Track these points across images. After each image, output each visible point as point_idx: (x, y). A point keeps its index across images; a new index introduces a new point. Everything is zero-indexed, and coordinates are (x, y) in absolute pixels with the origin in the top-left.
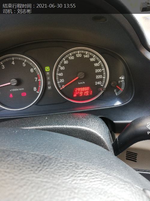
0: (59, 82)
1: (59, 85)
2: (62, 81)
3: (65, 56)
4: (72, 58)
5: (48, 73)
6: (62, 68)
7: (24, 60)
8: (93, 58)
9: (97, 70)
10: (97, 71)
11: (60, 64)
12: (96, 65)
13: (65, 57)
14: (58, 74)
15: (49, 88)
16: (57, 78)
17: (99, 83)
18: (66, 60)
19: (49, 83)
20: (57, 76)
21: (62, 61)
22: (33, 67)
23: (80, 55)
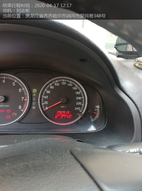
0: (44, 104)
1: (43, 106)
2: (46, 103)
5: (34, 95)
6: (48, 92)
7: (14, 81)
8: (75, 87)
9: (78, 98)
11: (47, 88)
12: (77, 93)
13: (52, 83)
14: (44, 97)
15: (34, 108)
16: (42, 100)
17: (78, 109)
18: (52, 86)
19: (34, 103)
20: (42, 98)
21: (49, 86)
22: (22, 87)
23: (65, 83)
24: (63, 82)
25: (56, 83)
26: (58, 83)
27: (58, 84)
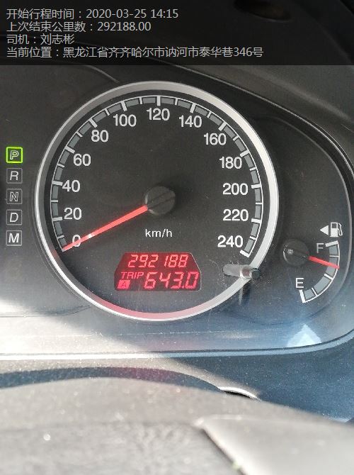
1: (60, 231)
3: (98, 108)
4: (129, 121)
5: (14, 175)
6: (82, 160)
8: (218, 132)
9: (231, 187)
10: (230, 189)
11: (74, 140)
12: (228, 163)
13: (100, 116)
14: (61, 184)
16: (54, 201)
17: (231, 242)
18: (100, 129)
20: (54, 193)
21: (84, 128)
23: (165, 113)
24: (154, 105)
25: (120, 112)
26: (128, 114)
27: (128, 120)
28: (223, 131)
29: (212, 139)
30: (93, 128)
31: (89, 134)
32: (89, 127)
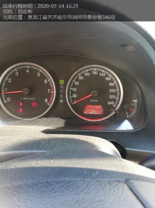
0: (72, 97)
1: (71, 100)
2: (75, 96)
5: (61, 87)
7: (39, 70)
9: (111, 90)
11: (75, 79)
13: (81, 73)
14: (72, 89)
17: (112, 103)
18: (81, 76)
19: (61, 96)
20: (70, 91)
23: (97, 73)
24: (94, 71)
27: (88, 74)
28: (110, 77)
29: (107, 79)
30: (79, 76)
31: (78, 77)
32: (78, 76)
